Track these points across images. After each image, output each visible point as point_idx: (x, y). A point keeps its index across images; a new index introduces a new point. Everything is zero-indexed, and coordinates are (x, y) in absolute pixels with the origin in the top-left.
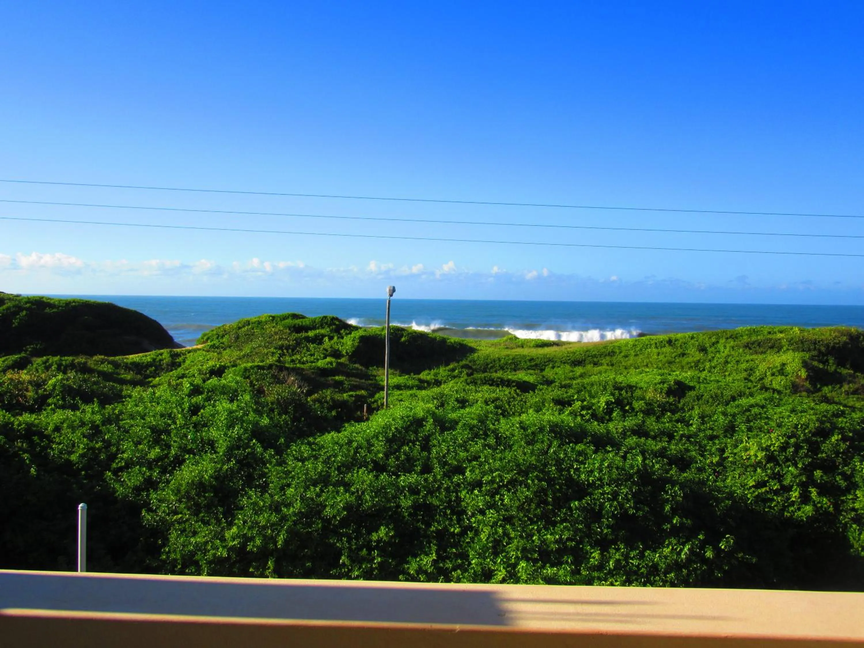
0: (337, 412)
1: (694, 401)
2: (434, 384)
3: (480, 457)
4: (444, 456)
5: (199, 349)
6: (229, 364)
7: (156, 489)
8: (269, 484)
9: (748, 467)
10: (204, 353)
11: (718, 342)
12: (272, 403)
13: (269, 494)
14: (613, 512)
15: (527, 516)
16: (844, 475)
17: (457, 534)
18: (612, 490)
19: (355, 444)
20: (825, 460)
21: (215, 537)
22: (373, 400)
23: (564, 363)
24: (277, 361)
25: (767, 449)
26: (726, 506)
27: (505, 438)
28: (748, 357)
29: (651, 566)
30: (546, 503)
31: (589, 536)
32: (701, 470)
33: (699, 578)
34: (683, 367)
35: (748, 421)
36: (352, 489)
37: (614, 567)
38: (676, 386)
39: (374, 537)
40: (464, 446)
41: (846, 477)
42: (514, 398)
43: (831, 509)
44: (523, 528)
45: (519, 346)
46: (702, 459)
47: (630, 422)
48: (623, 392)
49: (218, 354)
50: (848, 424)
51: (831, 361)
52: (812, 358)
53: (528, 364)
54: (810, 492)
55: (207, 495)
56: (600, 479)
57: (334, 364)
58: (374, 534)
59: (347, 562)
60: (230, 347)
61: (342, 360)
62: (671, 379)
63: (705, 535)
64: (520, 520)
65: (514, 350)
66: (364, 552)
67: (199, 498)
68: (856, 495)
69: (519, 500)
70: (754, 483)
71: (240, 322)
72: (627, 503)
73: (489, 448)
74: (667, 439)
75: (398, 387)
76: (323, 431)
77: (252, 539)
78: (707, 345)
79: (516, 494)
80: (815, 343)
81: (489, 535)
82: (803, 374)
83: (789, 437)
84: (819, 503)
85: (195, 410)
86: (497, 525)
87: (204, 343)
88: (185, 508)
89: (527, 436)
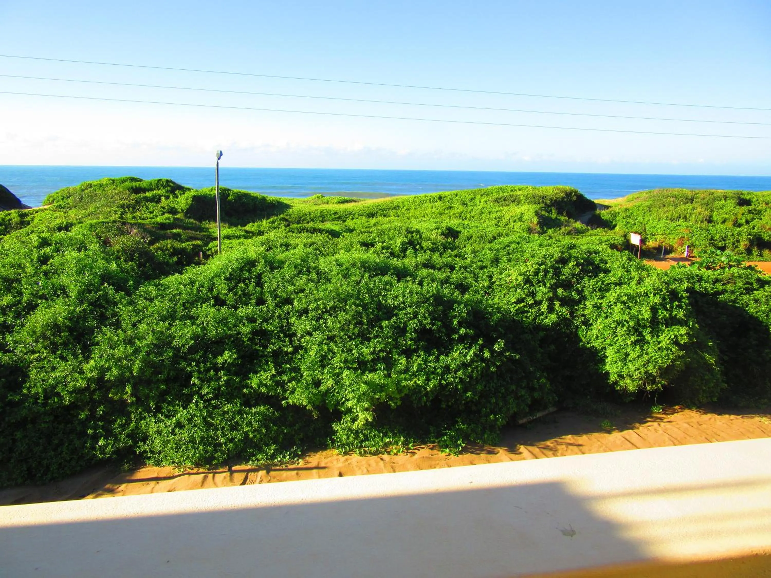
0: (178, 258)
1: (465, 241)
2: (258, 234)
3: (305, 289)
4: (275, 290)
5: (46, 209)
6: (75, 221)
7: (11, 332)
8: (121, 321)
9: (510, 288)
10: (51, 212)
11: (475, 198)
12: (118, 252)
13: (122, 330)
14: (414, 328)
15: (347, 335)
16: (577, 290)
17: (290, 353)
18: (413, 311)
19: (197, 284)
20: (565, 281)
21: (74, 370)
22: (207, 248)
23: (361, 215)
24: (120, 218)
25: (524, 274)
26: (498, 318)
27: (324, 274)
28: (497, 209)
29: (445, 367)
30: (361, 323)
31: (396, 347)
32: (476, 292)
33: (480, 373)
34: (450, 217)
35: (508, 254)
36: (198, 321)
37: (417, 369)
38: (447, 231)
39: (220, 360)
40: (291, 281)
41: (580, 292)
42: (327, 242)
43: (568, 316)
44: (343, 344)
45: (325, 203)
46: (476, 284)
47: (421, 258)
48: (414, 234)
49: (65, 213)
50: (578, 254)
51: (553, 211)
52: (541, 209)
53: (333, 216)
54: (555, 305)
55: (62, 334)
56: (404, 303)
57: (172, 220)
58: (219, 357)
59: (197, 382)
60: (75, 207)
61: (179, 216)
62: (444, 225)
63: (483, 341)
64: (341, 338)
65: (321, 206)
66: (212, 373)
67: (55, 337)
68: (585, 305)
69: (340, 322)
70: (515, 300)
71: (82, 185)
72: (425, 320)
73: (312, 282)
74: (449, 270)
75: (228, 237)
76: (167, 274)
77: (109, 369)
78: (467, 201)
79: (337, 317)
80: (543, 198)
81: (317, 351)
82: (535, 220)
83: (540, 265)
84: (560, 312)
85: (44, 260)
86: (322, 343)
87: (50, 204)
88: (42, 347)
89: (343, 270)
